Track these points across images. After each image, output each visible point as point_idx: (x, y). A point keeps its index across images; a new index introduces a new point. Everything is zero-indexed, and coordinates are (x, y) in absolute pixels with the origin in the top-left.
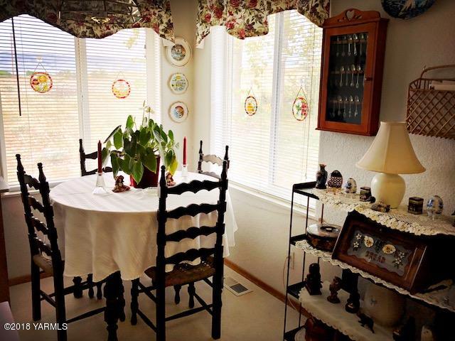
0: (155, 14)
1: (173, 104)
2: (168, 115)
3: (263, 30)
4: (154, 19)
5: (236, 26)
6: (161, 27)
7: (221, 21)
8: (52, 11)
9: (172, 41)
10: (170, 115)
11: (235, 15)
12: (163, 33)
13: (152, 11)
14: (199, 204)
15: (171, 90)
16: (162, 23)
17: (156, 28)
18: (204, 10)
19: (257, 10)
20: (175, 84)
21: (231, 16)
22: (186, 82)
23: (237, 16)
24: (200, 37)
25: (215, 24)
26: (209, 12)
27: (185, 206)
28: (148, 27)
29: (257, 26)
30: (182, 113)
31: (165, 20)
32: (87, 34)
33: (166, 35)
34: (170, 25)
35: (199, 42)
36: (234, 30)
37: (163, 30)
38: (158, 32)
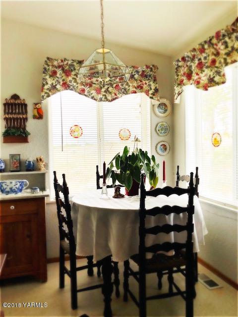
0: (146, 84)
1: (159, 143)
2: (155, 151)
3: (222, 80)
4: (145, 87)
5: (202, 82)
6: (151, 92)
7: (191, 81)
8: (83, 87)
9: (158, 100)
10: (156, 151)
11: (201, 75)
12: (152, 96)
13: (144, 82)
14: (171, 206)
15: (158, 134)
16: (151, 89)
17: (147, 93)
18: (179, 77)
19: (217, 67)
20: (160, 129)
21: (197, 76)
22: (168, 128)
23: (202, 75)
24: (177, 95)
25: (187, 84)
26: (183, 78)
27: (160, 206)
28: (141, 92)
29: (217, 79)
30: (166, 149)
31: (153, 87)
32: (103, 99)
33: (154, 97)
34: (156, 90)
35: (176, 98)
36: (200, 85)
37: (152, 94)
38: (148, 95)
